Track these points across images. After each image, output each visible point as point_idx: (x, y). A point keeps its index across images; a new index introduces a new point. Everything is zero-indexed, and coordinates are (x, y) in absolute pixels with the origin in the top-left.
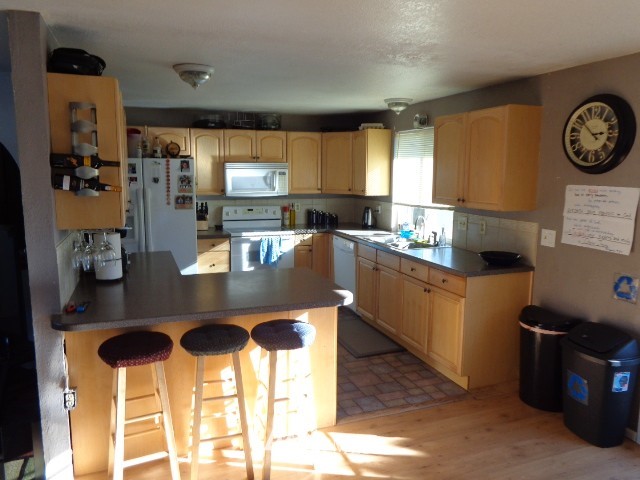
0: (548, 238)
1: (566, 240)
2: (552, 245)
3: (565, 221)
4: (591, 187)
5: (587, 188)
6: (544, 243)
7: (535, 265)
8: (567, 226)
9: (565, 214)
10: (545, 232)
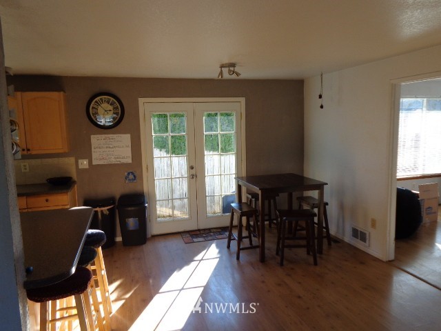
0: (84, 164)
1: (95, 162)
2: (87, 167)
3: (93, 154)
4: (106, 135)
5: (104, 136)
6: (80, 167)
7: (76, 180)
8: (94, 156)
9: (93, 150)
10: (80, 161)
